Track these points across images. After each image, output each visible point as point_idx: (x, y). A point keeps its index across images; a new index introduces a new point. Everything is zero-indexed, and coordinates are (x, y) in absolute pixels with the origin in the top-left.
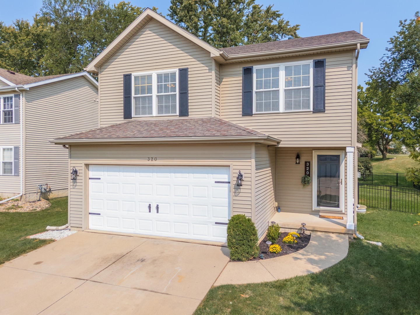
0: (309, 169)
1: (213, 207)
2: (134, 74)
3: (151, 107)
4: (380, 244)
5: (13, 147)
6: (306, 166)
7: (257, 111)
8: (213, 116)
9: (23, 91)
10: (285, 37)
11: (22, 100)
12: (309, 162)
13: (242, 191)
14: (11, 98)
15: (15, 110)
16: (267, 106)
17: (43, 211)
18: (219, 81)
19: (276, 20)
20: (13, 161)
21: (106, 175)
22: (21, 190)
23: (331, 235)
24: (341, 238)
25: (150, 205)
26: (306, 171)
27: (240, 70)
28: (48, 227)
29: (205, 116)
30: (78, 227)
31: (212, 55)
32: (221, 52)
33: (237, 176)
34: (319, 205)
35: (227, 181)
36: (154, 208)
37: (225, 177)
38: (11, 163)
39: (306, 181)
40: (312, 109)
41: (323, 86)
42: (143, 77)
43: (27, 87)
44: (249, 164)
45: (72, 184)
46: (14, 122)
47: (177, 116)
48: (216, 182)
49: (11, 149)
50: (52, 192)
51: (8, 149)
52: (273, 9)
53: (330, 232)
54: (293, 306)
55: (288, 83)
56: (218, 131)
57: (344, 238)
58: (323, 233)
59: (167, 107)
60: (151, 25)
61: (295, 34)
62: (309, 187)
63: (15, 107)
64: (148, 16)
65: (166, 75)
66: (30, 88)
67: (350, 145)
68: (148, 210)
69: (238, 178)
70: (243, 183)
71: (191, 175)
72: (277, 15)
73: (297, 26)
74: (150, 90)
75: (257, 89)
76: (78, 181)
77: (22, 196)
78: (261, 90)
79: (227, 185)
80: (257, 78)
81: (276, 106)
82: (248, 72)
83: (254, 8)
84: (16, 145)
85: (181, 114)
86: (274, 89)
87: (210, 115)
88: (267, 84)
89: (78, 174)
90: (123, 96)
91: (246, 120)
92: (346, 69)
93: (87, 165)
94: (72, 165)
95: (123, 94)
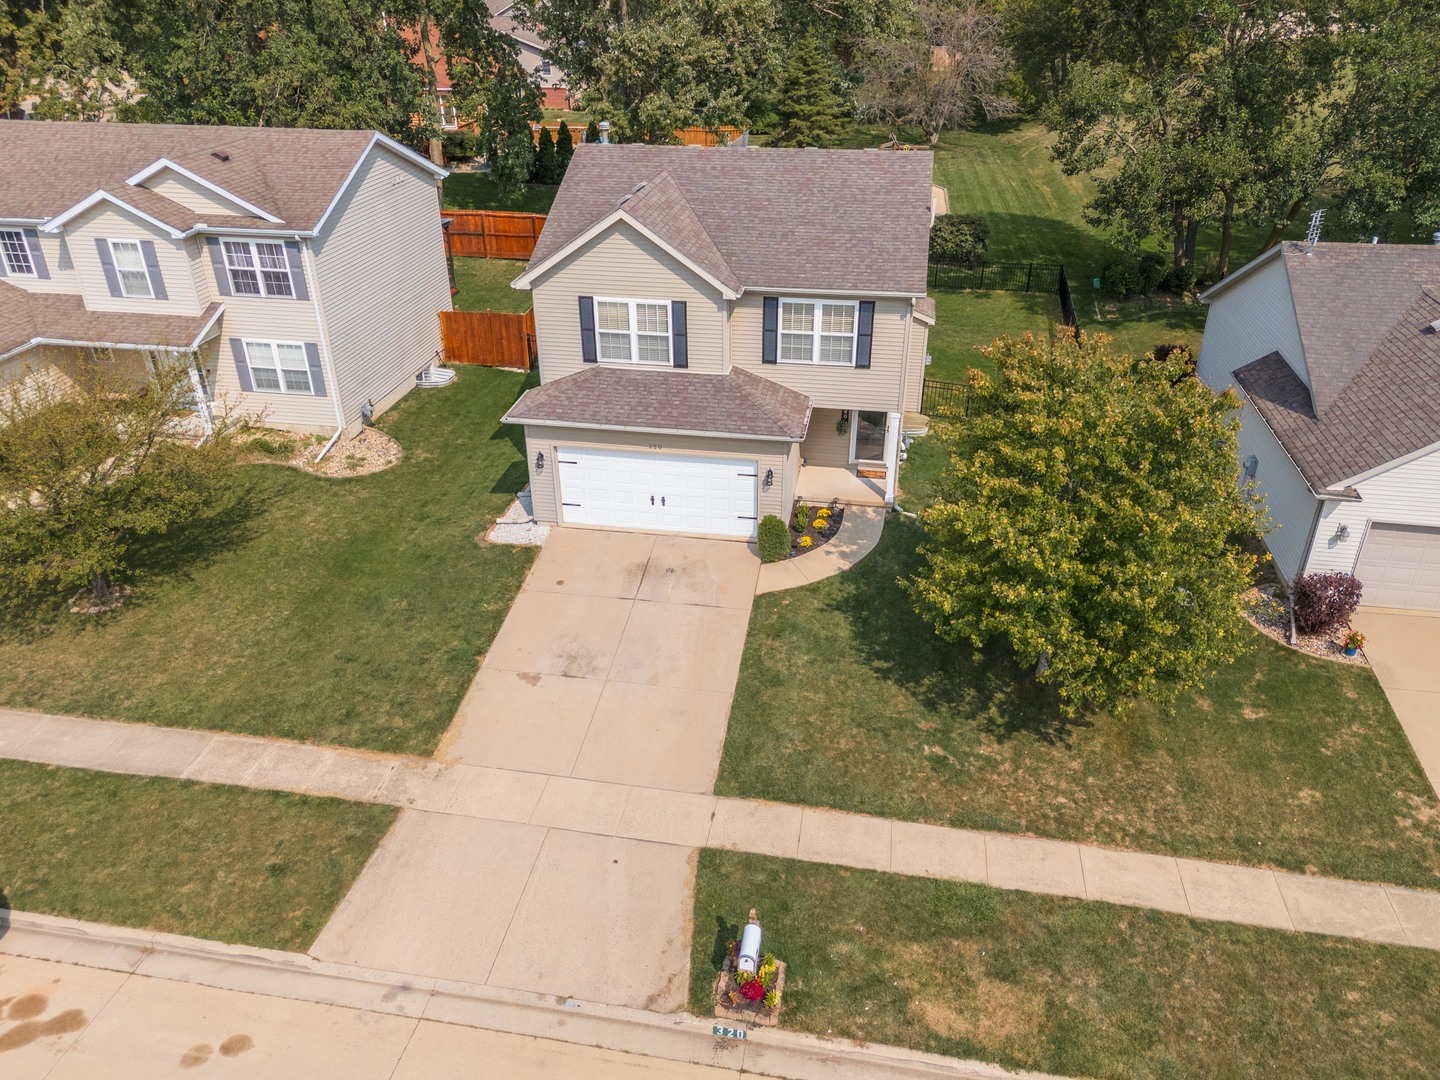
1: (737, 501)
2: (596, 299)
3: (628, 350)
4: (915, 516)
5: (302, 344)
7: (782, 358)
8: (725, 372)
14: (278, 247)
15: (293, 272)
16: (797, 354)
20: (306, 368)
21: (586, 459)
22: (339, 421)
23: (868, 508)
24: (877, 513)
25: (653, 497)
26: (843, 415)
27: (759, 299)
29: (714, 371)
30: (549, 522)
31: (725, 298)
34: (857, 457)
35: (752, 474)
36: (658, 501)
37: (751, 470)
38: (304, 373)
39: (842, 429)
40: (854, 364)
41: (870, 336)
42: (613, 305)
43: (316, 231)
46: (294, 296)
47: (670, 364)
48: (739, 474)
49: (298, 347)
51: (290, 347)
53: (866, 506)
55: (826, 327)
57: (880, 515)
58: (859, 507)
59: (654, 352)
60: (624, 233)
62: (847, 435)
63: (292, 267)
64: (621, 221)
65: (652, 308)
68: (651, 503)
69: (767, 474)
70: (774, 480)
74: (626, 324)
75: (783, 330)
76: (544, 466)
78: (789, 332)
79: (753, 478)
80: (783, 314)
81: (809, 355)
82: (771, 303)
84: (311, 340)
85: (676, 366)
86: (807, 333)
87: (721, 371)
88: (798, 325)
89: (544, 459)
90: (579, 329)
91: (768, 370)
92: (898, 318)
93: (555, 447)
94: (532, 446)
95: (578, 324)
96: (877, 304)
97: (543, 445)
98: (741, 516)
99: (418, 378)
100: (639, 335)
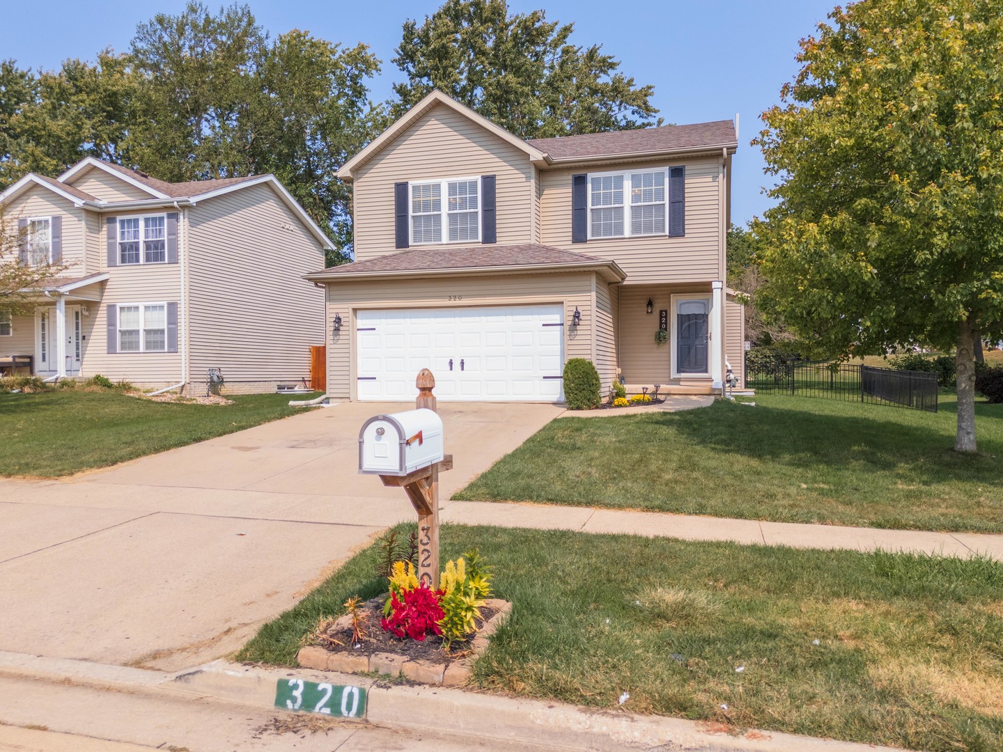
0: (666, 320)
1: (541, 357)
2: (411, 183)
3: (439, 232)
4: (752, 404)
5: (164, 303)
6: (661, 317)
7: (593, 236)
8: (533, 242)
9: (185, 207)
10: (626, 108)
11: (183, 223)
12: (666, 311)
13: (579, 332)
14: (161, 219)
15: (169, 240)
16: (608, 230)
18: (539, 194)
19: (609, 75)
20: (165, 326)
21: (383, 324)
22: (183, 376)
25: (451, 360)
26: (661, 324)
27: (568, 178)
28: (292, 404)
29: (522, 241)
30: (341, 398)
31: (532, 159)
32: (546, 155)
33: (572, 314)
34: (679, 371)
35: (559, 322)
36: (457, 365)
37: (556, 318)
38: (162, 331)
39: (661, 337)
40: (667, 233)
41: (683, 202)
42: (426, 187)
43: (193, 200)
44: (589, 298)
45: (332, 337)
46: (166, 261)
47: (480, 242)
48: (544, 325)
49: (161, 307)
50: (225, 384)
51: (154, 307)
52: (602, 53)
53: (691, 395)
55: (636, 198)
56: (547, 258)
59: (463, 230)
60: (439, 112)
61: (645, 103)
62: (666, 346)
63: (169, 234)
64: (436, 100)
65: (463, 186)
66: (197, 203)
67: (718, 279)
68: (449, 368)
69: (574, 316)
70: (581, 323)
71: (510, 318)
72: (610, 64)
73: (650, 88)
74: (437, 205)
75: (592, 205)
76: (341, 333)
77: (183, 386)
78: (599, 207)
79: (558, 328)
80: (592, 190)
81: (619, 228)
82: (580, 182)
83: (566, 52)
84: (172, 300)
85: (484, 241)
86: (617, 205)
87: (529, 241)
88: (607, 199)
89: (342, 323)
90: (394, 215)
91: (579, 249)
92: (711, 180)
93: (355, 310)
94: (332, 311)
95: (394, 211)
96: (687, 168)
97: (343, 308)
98: (544, 378)
99: (280, 388)
100: (449, 215)
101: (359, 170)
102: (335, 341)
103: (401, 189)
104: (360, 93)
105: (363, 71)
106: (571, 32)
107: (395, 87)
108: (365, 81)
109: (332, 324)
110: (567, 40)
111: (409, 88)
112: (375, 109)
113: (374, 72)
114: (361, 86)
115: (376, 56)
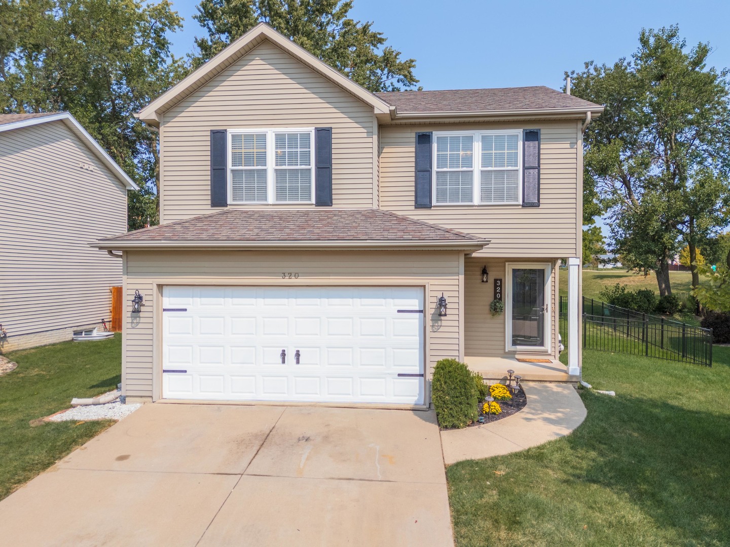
0: (501, 290)
1: (395, 350)
2: (231, 132)
3: (265, 189)
4: (613, 393)
6: (496, 286)
7: (437, 201)
8: (375, 207)
12: (501, 280)
13: (444, 323)
16: (455, 195)
17: (9, 375)
18: (379, 152)
21: (197, 304)
23: (548, 384)
24: (564, 388)
25: (284, 351)
26: (495, 293)
27: (411, 136)
28: (75, 401)
29: (364, 205)
30: (141, 397)
31: (376, 111)
32: (393, 108)
33: (437, 301)
34: (515, 343)
35: (417, 308)
36: (291, 357)
37: (415, 304)
39: (496, 308)
40: (520, 202)
41: (538, 168)
42: (249, 137)
44: (455, 282)
45: (130, 320)
47: (312, 204)
48: (399, 311)
50: (9, 339)
52: (372, 30)
53: (546, 381)
54: (572, 478)
55: (486, 160)
57: (568, 388)
58: (537, 383)
59: (293, 189)
60: (265, 51)
62: (501, 317)
64: (262, 35)
65: (293, 137)
67: (574, 255)
68: (281, 360)
69: (440, 304)
71: (357, 301)
72: (379, 39)
73: (412, 61)
74: (262, 159)
75: (438, 168)
76: (141, 314)
78: (445, 169)
79: (417, 315)
80: (438, 151)
81: (469, 196)
82: (424, 140)
83: (346, 24)
85: (319, 203)
86: (465, 169)
87: (370, 206)
88: (455, 161)
89: (144, 302)
90: (209, 168)
91: (421, 215)
92: (568, 146)
93: (160, 287)
94: (130, 286)
95: (209, 163)
96: (542, 131)
97: (144, 284)
98: (399, 375)
99: (76, 333)
100: (276, 170)
101: (166, 112)
102: (134, 325)
103: (218, 139)
104: (163, 45)
105: (167, 25)
106: (351, 8)
107: (196, 41)
108: (168, 34)
109: (130, 303)
110: (347, 14)
111: (210, 43)
112: (176, 62)
113: (176, 27)
114: (164, 39)
115: (179, 14)
